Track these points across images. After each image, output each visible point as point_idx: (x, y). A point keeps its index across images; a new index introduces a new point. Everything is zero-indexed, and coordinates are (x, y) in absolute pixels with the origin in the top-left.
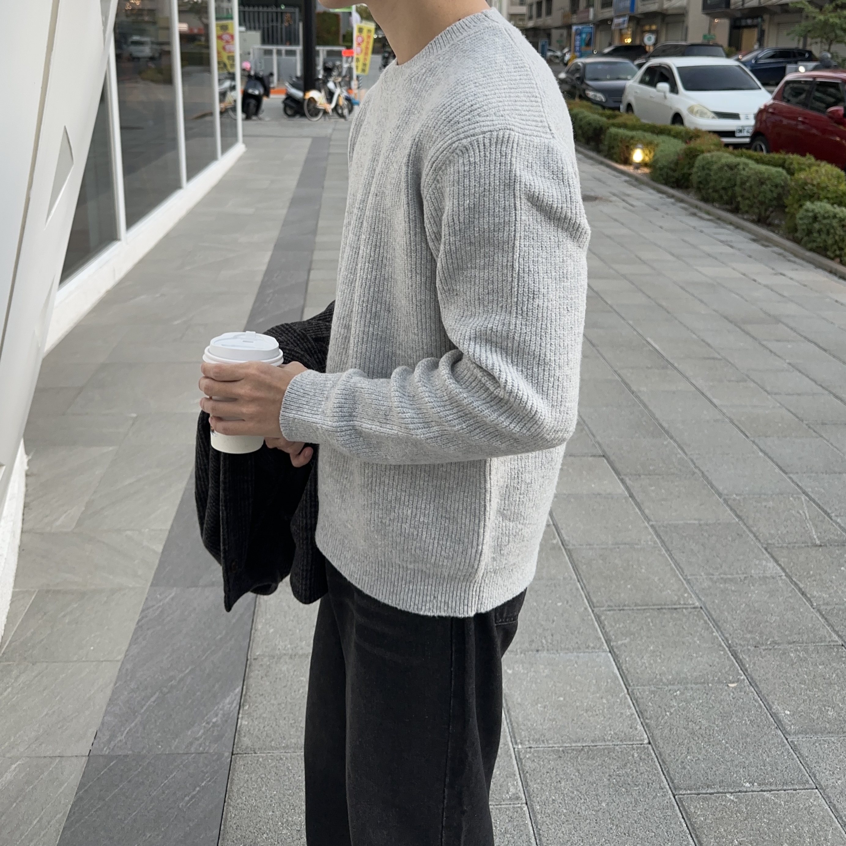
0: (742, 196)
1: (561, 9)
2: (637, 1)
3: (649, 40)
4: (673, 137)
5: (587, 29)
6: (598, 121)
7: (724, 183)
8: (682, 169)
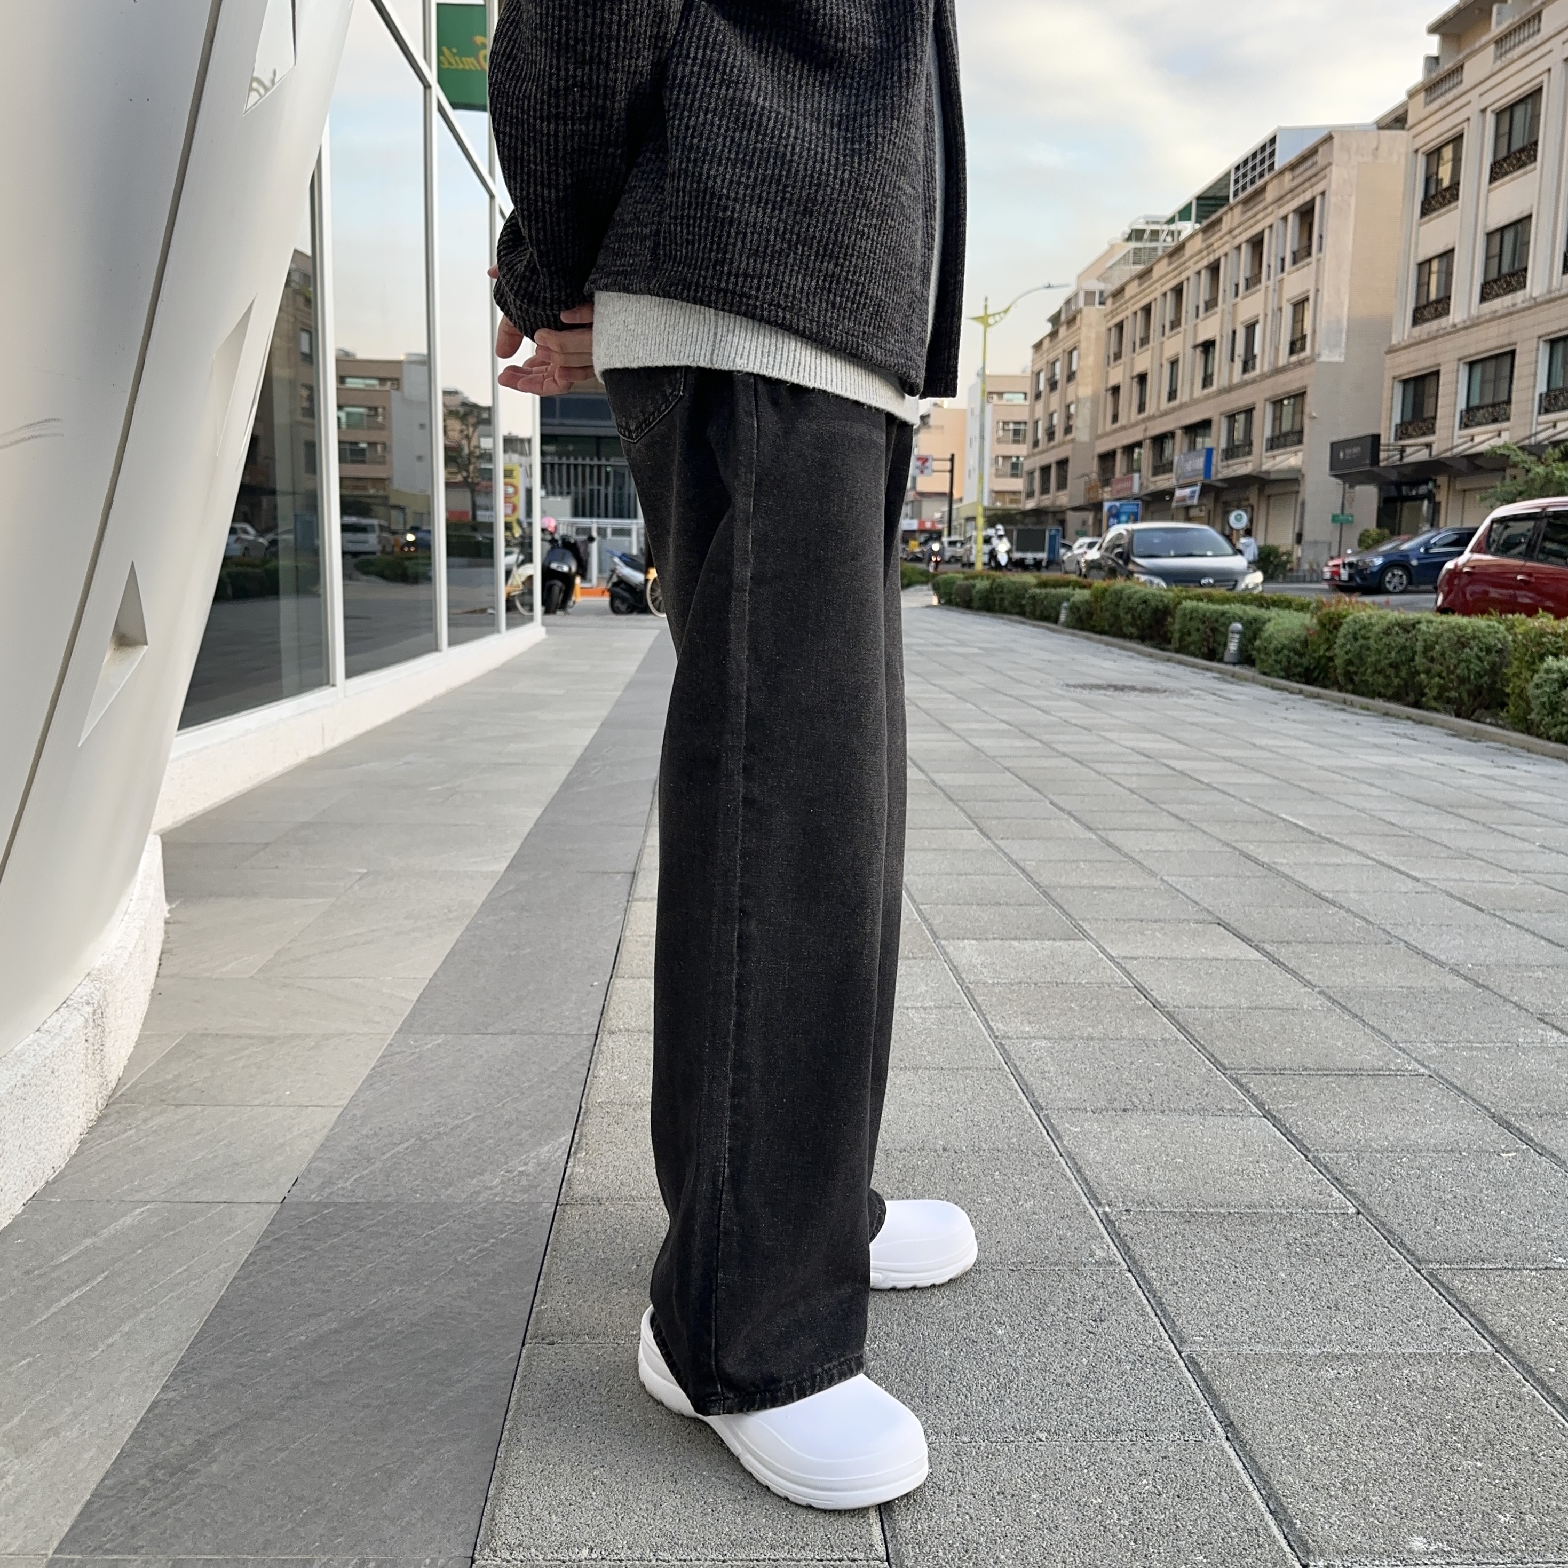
0: (1428, 671)
1: (1083, 476)
2: (1217, 457)
3: (1238, 519)
4: (1296, 610)
5: (1130, 507)
6: (1162, 596)
7: (1393, 654)
8: (1314, 651)
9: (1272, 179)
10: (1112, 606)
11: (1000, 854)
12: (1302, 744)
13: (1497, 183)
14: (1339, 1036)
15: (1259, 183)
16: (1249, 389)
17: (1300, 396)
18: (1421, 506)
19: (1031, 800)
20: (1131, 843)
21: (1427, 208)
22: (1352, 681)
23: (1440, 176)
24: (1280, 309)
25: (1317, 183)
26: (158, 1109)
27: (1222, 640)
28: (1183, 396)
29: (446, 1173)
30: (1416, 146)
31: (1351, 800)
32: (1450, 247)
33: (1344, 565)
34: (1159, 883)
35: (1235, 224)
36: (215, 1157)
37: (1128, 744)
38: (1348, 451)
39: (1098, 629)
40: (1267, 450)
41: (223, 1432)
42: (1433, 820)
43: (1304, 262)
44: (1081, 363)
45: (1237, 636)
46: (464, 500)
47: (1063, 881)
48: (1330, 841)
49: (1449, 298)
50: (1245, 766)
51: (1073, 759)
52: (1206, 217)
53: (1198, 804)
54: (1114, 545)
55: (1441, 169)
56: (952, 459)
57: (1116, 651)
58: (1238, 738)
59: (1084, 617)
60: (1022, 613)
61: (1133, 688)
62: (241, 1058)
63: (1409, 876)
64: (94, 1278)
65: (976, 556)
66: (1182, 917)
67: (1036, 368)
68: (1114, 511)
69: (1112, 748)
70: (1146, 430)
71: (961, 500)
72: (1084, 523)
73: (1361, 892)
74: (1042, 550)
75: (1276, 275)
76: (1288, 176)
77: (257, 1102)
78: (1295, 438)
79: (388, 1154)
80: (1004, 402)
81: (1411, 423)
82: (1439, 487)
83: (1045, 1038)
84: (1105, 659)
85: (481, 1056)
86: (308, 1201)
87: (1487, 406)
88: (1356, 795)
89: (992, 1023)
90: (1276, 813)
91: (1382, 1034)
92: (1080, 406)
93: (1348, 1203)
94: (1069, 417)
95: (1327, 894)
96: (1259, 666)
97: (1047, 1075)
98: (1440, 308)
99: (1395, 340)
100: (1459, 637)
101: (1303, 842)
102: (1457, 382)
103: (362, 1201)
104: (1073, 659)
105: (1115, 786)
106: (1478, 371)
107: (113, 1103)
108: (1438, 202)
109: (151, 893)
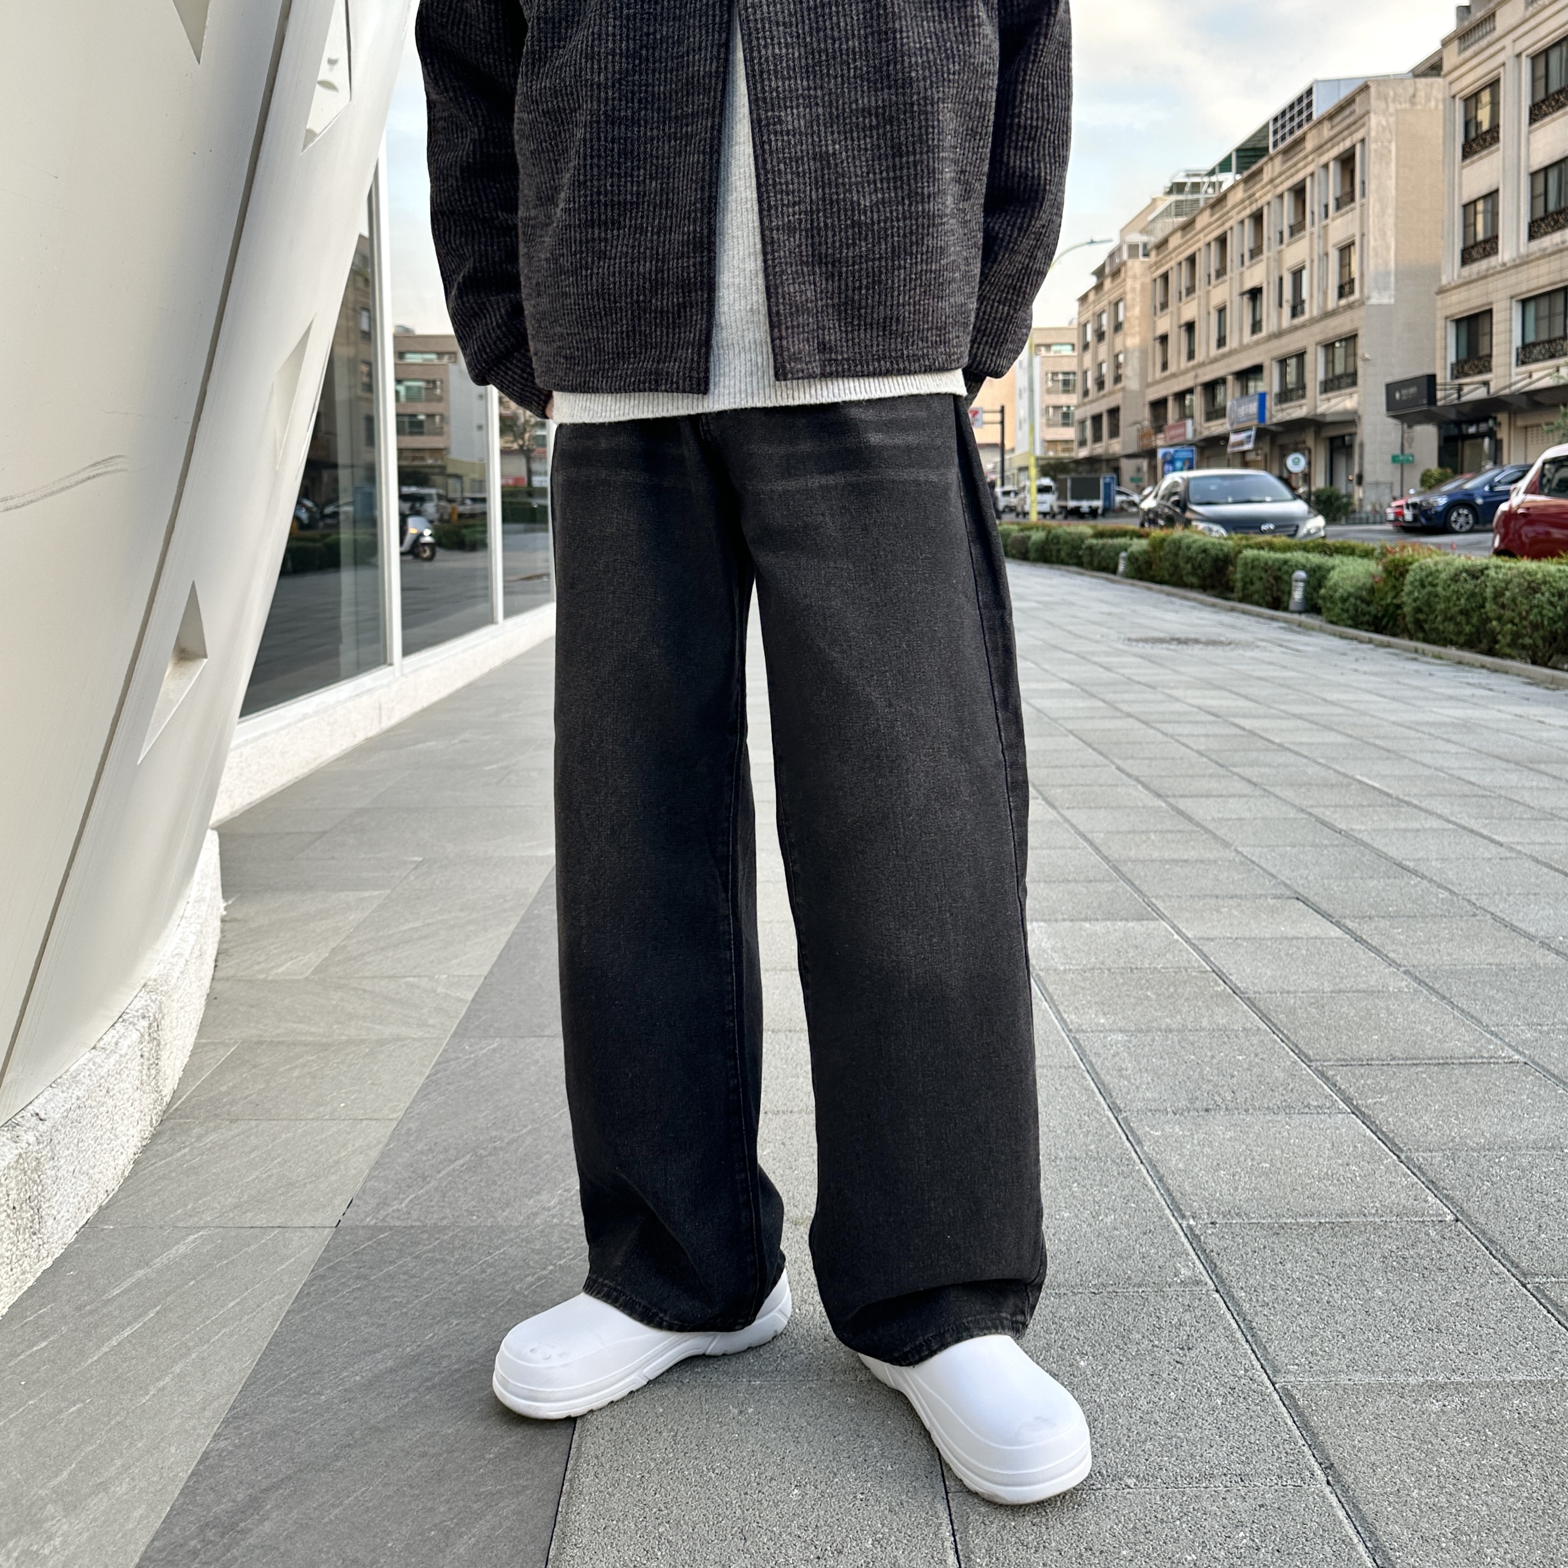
0: (1499, 618)
1: (1135, 423)
2: (1270, 402)
3: (1296, 463)
4: (1360, 556)
5: (1185, 454)
6: (1221, 545)
7: (1463, 601)
8: (1382, 599)
9: (1310, 129)
10: (1171, 556)
11: (1066, 825)
12: (1375, 698)
13: (1537, 125)
14: (1427, 1020)
15: (1298, 133)
16: (1299, 334)
17: (1351, 339)
18: (1482, 444)
19: (1097, 766)
20: (1203, 810)
21: (1469, 150)
22: (1422, 629)
23: (1479, 118)
24: (1327, 255)
25: (1357, 130)
26: (212, 1124)
27: (1287, 589)
28: (1232, 342)
29: (503, 1193)
30: (1453, 92)
31: (1427, 759)
32: (1494, 188)
33: (1408, 506)
34: (1233, 854)
35: (1276, 173)
36: (270, 1176)
37: (1193, 701)
38: (1404, 392)
39: (1159, 579)
40: (1321, 393)
41: (275, 1487)
42: (1514, 778)
43: (1348, 208)
44: (1128, 314)
45: (1301, 584)
46: (519, 467)
47: (1133, 854)
48: (1409, 804)
49: (1497, 237)
50: (1317, 724)
51: (1138, 719)
52: (1247, 168)
53: (1269, 765)
54: (1170, 493)
55: (1480, 113)
56: (1002, 411)
57: (1178, 601)
58: (1307, 693)
59: (1144, 567)
60: (1080, 564)
61: (1197, 641)
62: (296, 1067)
63: (1492, 841)
64: (145, 1313)
65: (1030, 506)
66: (1259, 892)
67: (1083, 320)
68: (1169, 458)
69: (1177, 707)
70: (1196, 377)
71: (1013, 450)
72: (1139, 470)
73: (1443, 860)
74: (1098, 498)
75: (1320, 220)
76: (1326, 125)
77: (310, 1117)
78: (1349, 380)
79: (444, 1172)
80: (1052, 354)
81: (1466, 362)
82: (1500, 424)
83: (1121, 1031)
84: (1167, 610)
85: (537, 1062)
86: (365, 1223)
87: (1544, 342)
88: (1432, 752)
89: (1065, 1016)
90: (1351, 774)
91: (1472, 1017)
92: (1129, 355)
93: (1446, 1210)
94: (1118, 366)
95: (1408, 863)
96: (1325, 614)
97: (1124, 1072)
98: (1488, 248)
99: (1444, 281)
100: (1529, 582)
101: (1381, 806)
102: (1511, 319)
103: (418, 1224)
104: (1134, 611)
105: (1183, 749)
106: (1531, 308)
107: (168, 1119)
108: (1478, 144)
109: (207, 894)
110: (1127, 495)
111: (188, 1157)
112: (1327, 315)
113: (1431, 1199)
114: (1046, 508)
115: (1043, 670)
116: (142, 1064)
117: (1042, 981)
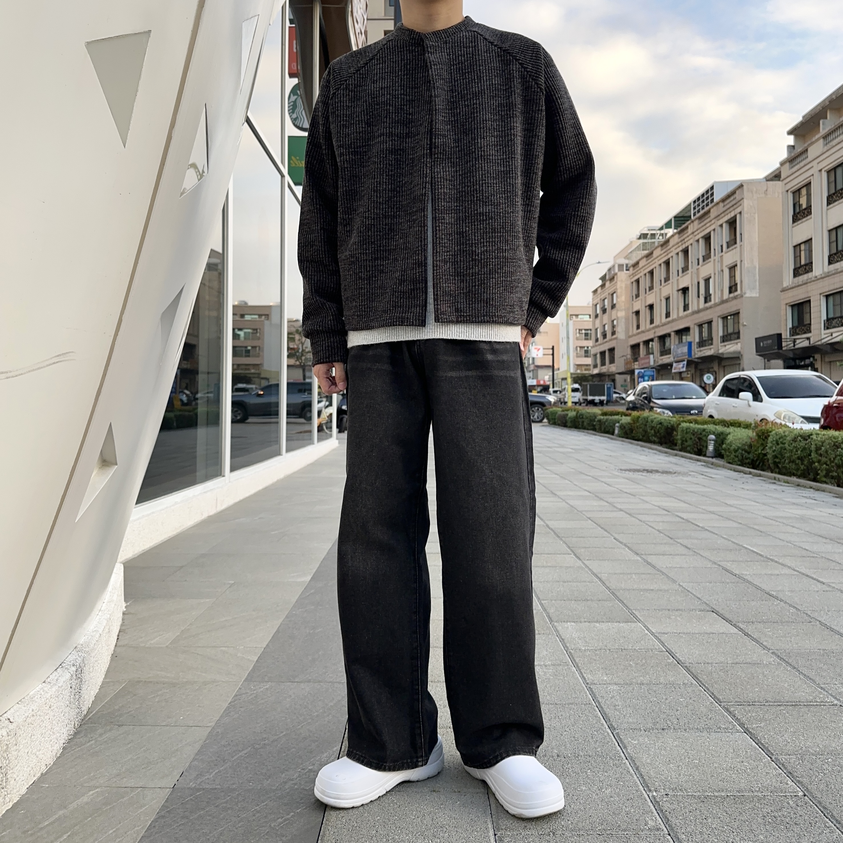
0: (819, 461)
1: (623, 356)
2: (694, 347)
3: (708, 379)
4: (744, 428)
5: (649, 373)
6: (670, 420)
7: (799, 452)
8: (756, 451)
9: (713, 207)
10: (643, 426)
11: (587, 569)
12: (753, 503)
13: (831, 206)
14: (786, 680)
15: (706, 209)
16: (708, 312)
17: (736, 314)
19: (604, 537)
20: (661, 562)
21: (796, 218)
22: (778, 467)
23: (801, 203)
24: (722, 271)
25: (737, 208)
26: (108, 728)
27: (705, 444)
28: (674, 315)
29: (267, 770)
30: (787, 189)
31: (783, 536)
32: (809, 238)
34: (678, 587)
35: (695, 229)
36: (138, 758)
37: (656, 504)
38: (765, 342)
39: (636, 438)
40: (721, 343)
42: (829, 547)
43: (733, 247)
44: (618, 300)
45: (713, 442)
47: (623, 586)
48: (772, 560)
49: (812, 263)
50: (722, 516)
51: (626, 512)
52: (680, 226)
53: (697, 539)
54: (642, 393)
55: (801, 199)
56: (553, 348)
57: (647, 450)
58: (717, 500)
59: (628, 432)
60: (594, 429)
61: (657, 471)
62: (157, 696)
63: (818, 581)
64: (62, 836)
65: (568, 398)
66: (692, 607)
67: (595, 302)
68: (641, 375)
69: (647, 506)
70: (655, 333)
71: (559, 369)
72: (625, 381)
73: (792, 591)
74: (604, 395)
75: (719, 253)
76: (721, 205)
77: (164, 724)
78: (736, 336)
79: (236, 757)
80: (579, 319)
81: (797, 327)
82: (816, 360)
83: (616, 684)
84: (641, 455)
85: (290, 696)
86: (188, 786)
87: (838, 318)
88: (785, 533)
89: (585, 675)
90: (741, 544)
91: (810, 679)
92: (619, 321)
93: (798, 789)
94: (613, 327)
95: (773, 593)
96: (726, 458)
97: (617, 707)
98: (807, 268)
99: (785, 285)
100: (835, 443)
101: (758, 561)
102: (820, 305)
103: (219, 787)
104: (623, 455)
105: (650, 529)
106: (831, 299)
107: (84, 724)
108: (800, 216)
109: (115, 598)
110: (620, 394)
111: (93, 746)
112: (723, 302)
113: (790, 782)
114: (576, 400)
115: (575, 485)
116: (71, 692)
117: (572, 656)
